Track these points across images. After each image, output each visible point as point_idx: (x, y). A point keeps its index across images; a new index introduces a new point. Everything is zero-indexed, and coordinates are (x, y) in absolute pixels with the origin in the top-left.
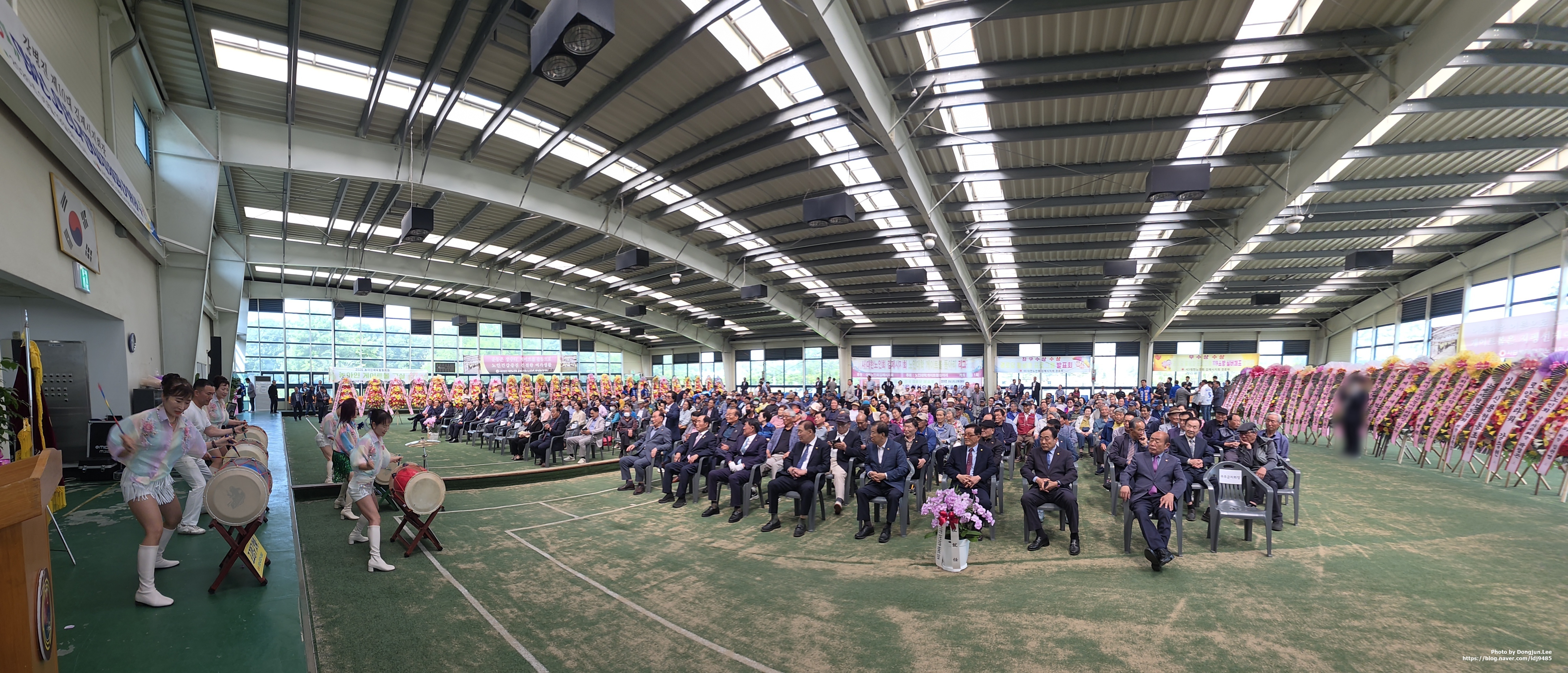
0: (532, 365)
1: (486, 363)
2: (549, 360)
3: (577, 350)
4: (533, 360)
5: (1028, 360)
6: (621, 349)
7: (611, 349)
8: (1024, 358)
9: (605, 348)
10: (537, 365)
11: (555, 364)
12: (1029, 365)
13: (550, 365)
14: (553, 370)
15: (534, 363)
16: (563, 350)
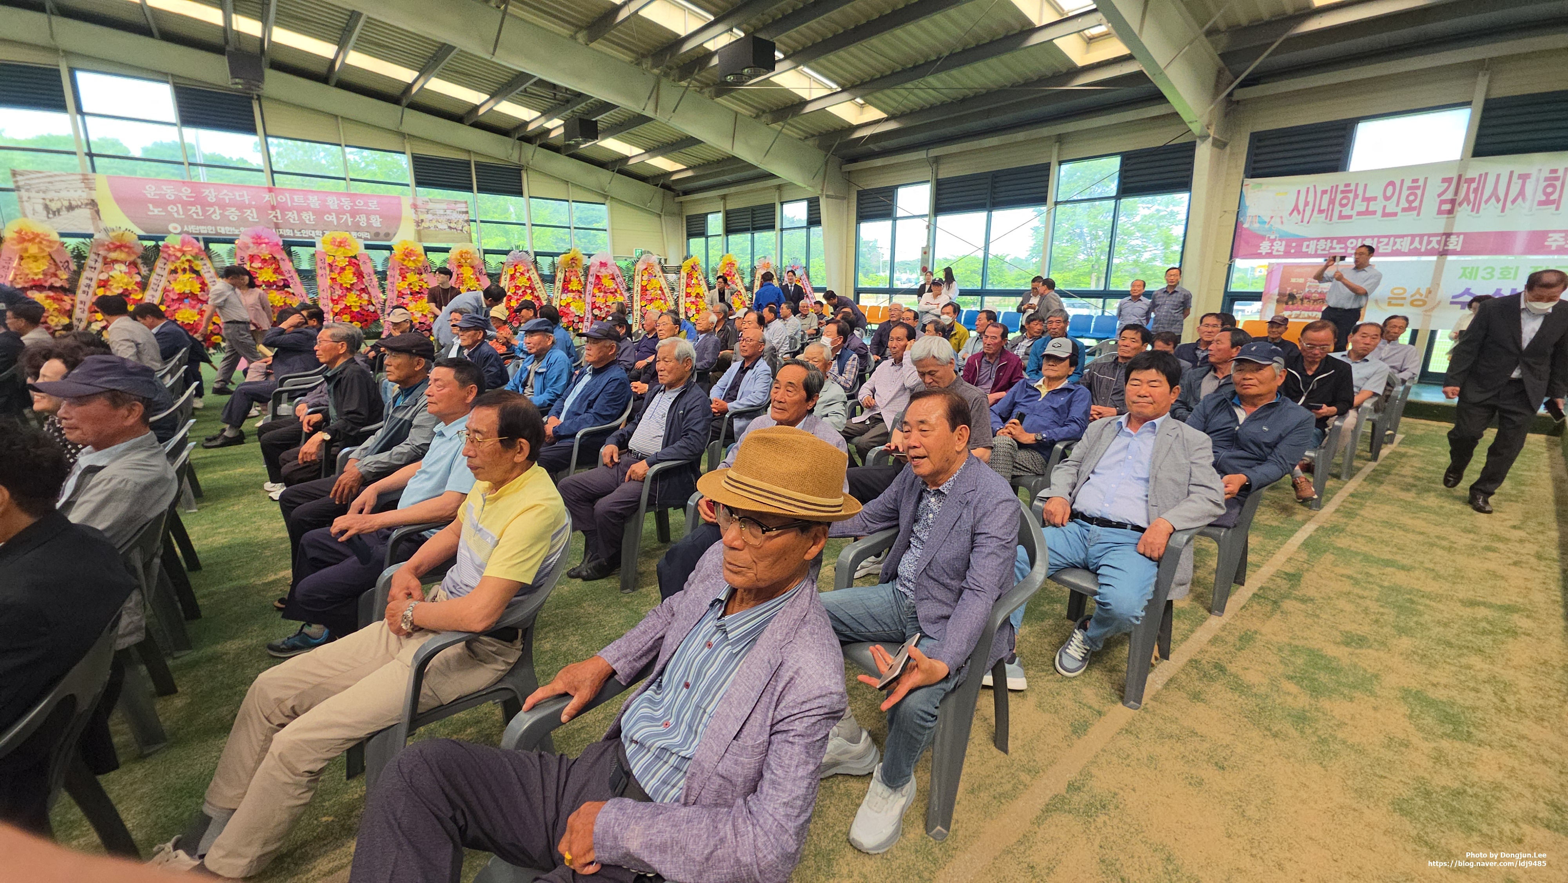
0: (308, 217)
1: (121, 201)
2: (373, 205)
3: (469, 189)
4: (314, 202)
6: (604, 196)
10: (332, 218)
11: (394, 219)
13: (376, 222)
14: (388, 236)
15: (319, 213)
16: (420, 183)
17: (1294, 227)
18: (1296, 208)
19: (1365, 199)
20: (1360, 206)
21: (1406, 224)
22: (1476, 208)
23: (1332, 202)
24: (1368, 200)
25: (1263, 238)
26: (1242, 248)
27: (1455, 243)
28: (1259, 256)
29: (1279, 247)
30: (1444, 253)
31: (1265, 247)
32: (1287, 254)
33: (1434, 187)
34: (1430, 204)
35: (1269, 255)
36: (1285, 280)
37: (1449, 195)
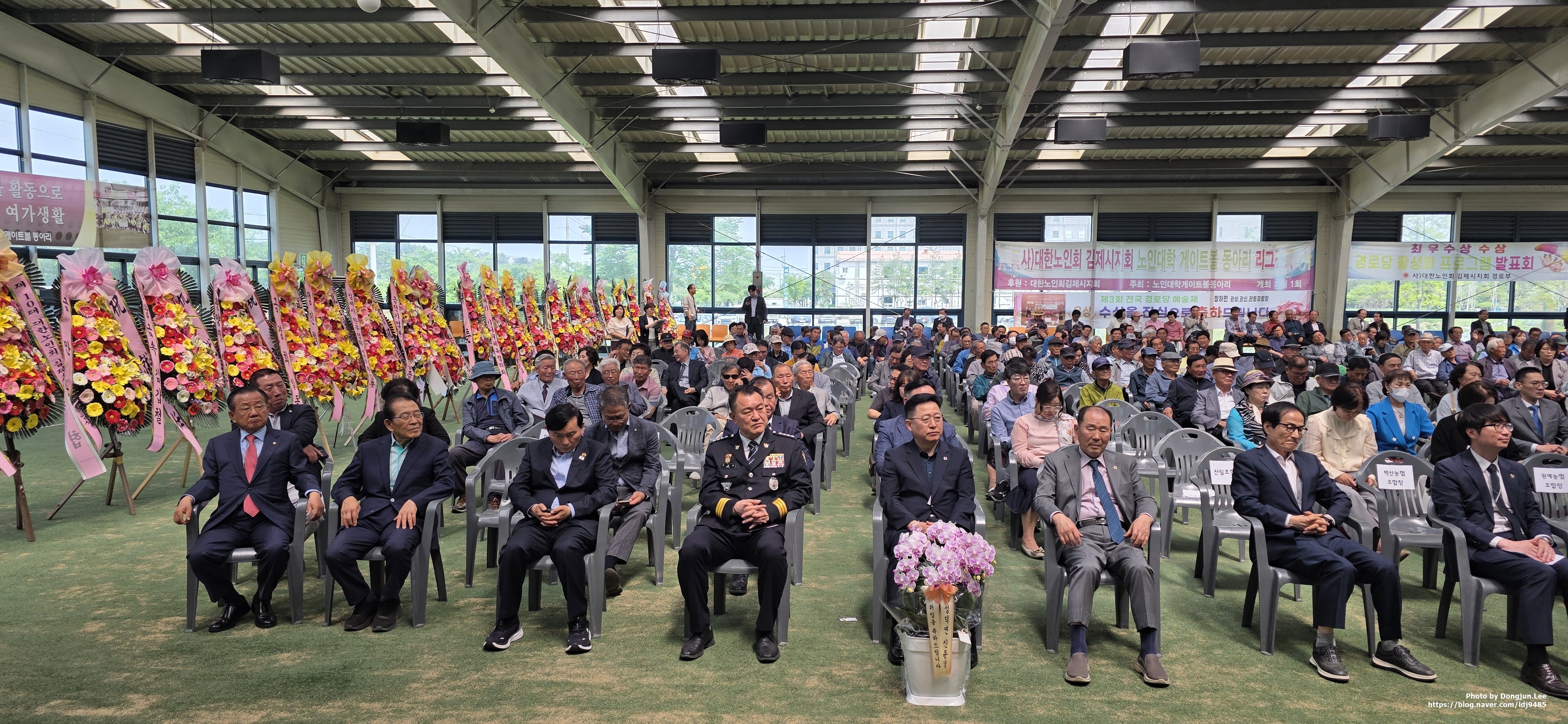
2: (56, 193)
5: (1426, 252)
7: (246, 180)
8: (1416, 247)
9: (227, 173)
11: (76, 213)
12: (1426, 262)
14: (69, 240)
17: (1024, 272)
18: (1024, 261)
19: (1056, 258)
20: (1055, 262)
21: (1075, 273)
22: (1102, 267)
23: (1041, 258)
24: (1058, 259)
25: (1009, 277)
26: (999, 283)
27: (1097, 284)
28: (1008, 288)
29: (1019, 283)
30: (1093, 289)
31: (1011, 283)
32: (1023, 287)
33: (1085, 255)
34: (1084, 264)
35: (1014, 287)
36: (1024, 303)
37: (1091, 259)
